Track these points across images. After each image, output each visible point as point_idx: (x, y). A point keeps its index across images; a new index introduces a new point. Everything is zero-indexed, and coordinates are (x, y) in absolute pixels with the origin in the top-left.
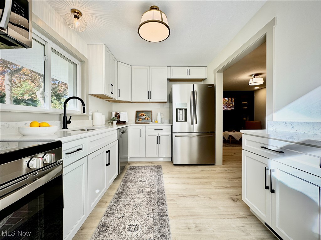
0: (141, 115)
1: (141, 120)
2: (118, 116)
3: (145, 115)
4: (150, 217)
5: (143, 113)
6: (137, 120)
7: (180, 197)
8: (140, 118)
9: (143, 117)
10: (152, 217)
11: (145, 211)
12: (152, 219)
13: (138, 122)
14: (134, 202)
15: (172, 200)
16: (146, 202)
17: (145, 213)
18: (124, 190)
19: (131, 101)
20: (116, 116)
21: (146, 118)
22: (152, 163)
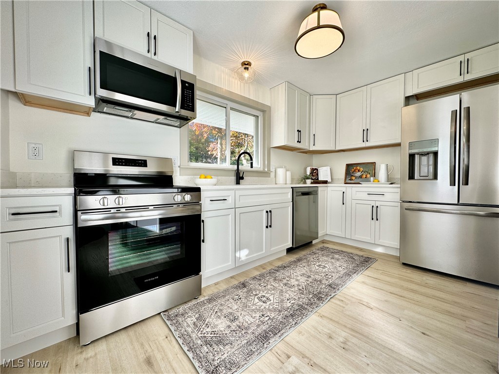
0: (354, 171)
1: (354, 178)
2: (315, 172)
3: (362, 169)
4: (289, 301)
5: (358, 168)
6: (348, 179)
7: (359, 304)
8: (352, 176)
9: (358, 174)
10: (291, 302)
11: (291, 294)
12: (289, 305)
13: (350, 181)
14: (288, 281)
15: (342, 301)
16: (301, 288)
17: (288, 295)
18: (289, 267)
19: (333, 149)
20: (312, 173)
21: (362, 175)
22: (361, 250)
